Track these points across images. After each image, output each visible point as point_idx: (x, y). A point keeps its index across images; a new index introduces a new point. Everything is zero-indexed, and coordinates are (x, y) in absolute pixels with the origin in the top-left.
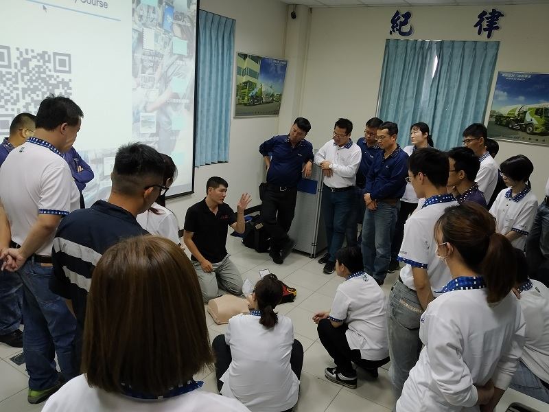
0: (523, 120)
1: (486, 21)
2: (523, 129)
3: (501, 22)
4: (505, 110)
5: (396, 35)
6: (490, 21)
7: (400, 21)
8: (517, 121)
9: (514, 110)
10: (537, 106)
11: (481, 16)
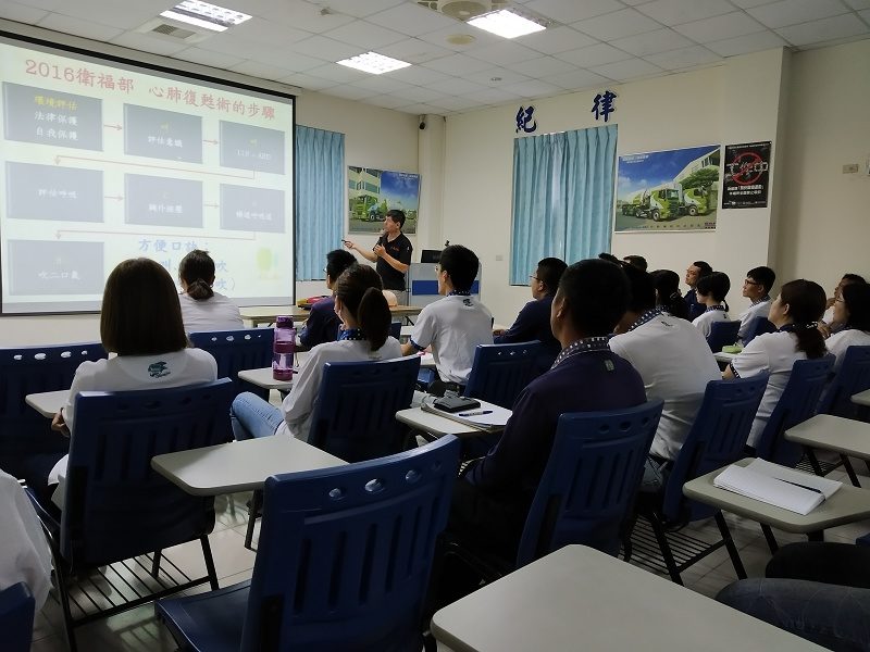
0: (648, 206)
1: (601, 104)
2: (650, 217)
3: (615, 103)
4: (630, 198)
5: (522, 133)
6: (605, 104)
7: (524, 118)
8: (643, 208)
9: (639, 197)
10: (659, 188)
11: (596, 100)
